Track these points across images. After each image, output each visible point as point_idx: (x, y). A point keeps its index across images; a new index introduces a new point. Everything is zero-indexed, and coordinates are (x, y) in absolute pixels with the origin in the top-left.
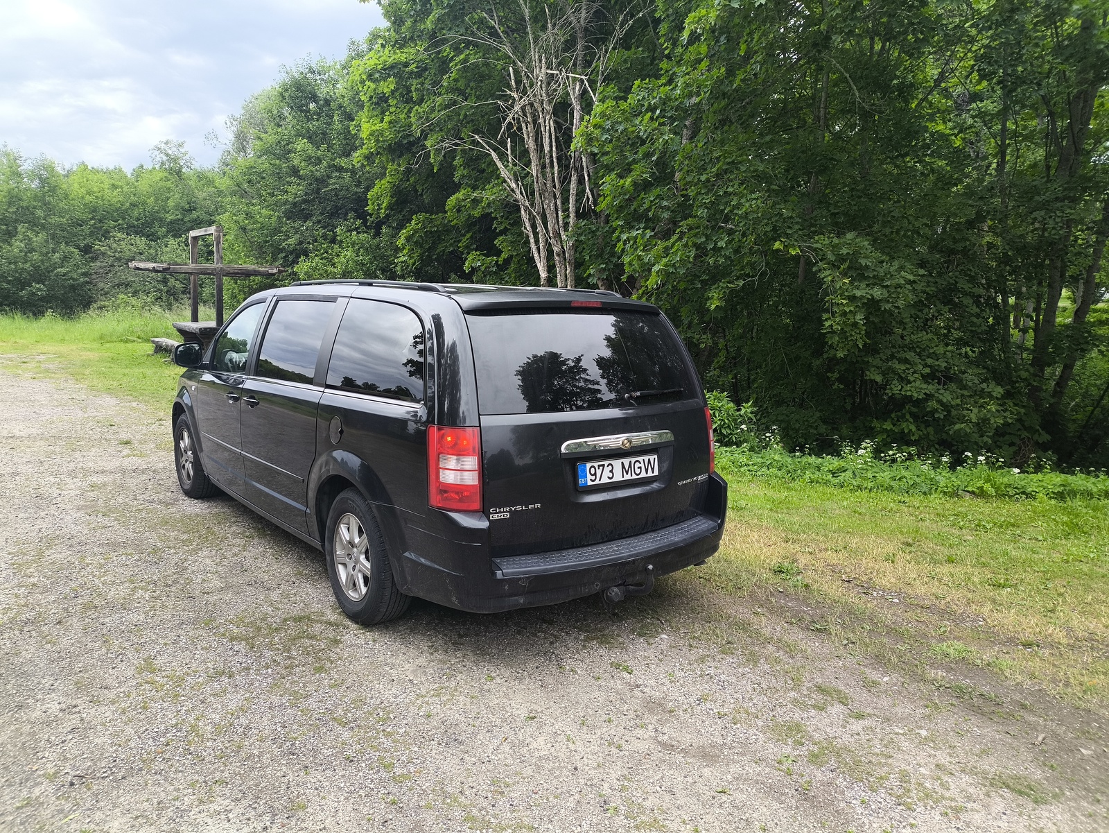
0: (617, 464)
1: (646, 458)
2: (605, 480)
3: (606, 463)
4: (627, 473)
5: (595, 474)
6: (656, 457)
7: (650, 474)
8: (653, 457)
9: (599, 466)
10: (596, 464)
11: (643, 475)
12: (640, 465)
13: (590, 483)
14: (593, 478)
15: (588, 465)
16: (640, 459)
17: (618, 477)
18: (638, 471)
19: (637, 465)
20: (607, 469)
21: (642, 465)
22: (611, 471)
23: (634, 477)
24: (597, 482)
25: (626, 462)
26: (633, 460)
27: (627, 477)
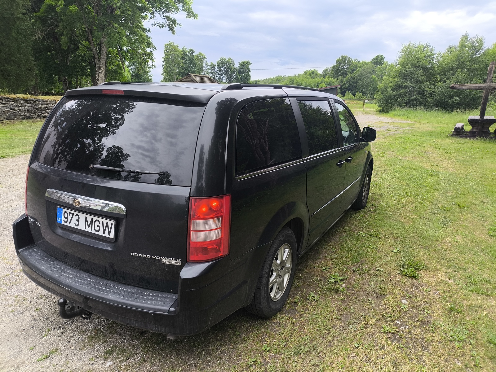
0: (82, 216)
1: (105, 221)
2: (72, 225)
3: (75, 213)
4: (89, 227)
5: (67, 218)
6: (114, 223)
7: (106, 235)
8: (112, 223)
9: (70, 213)
10: (68, 211)
11: (101, 233)
12: (99, 225)
13: (63, 223)
14: (66, 220)
15: (64, 210)
16: (101, 220)
17: (82, 227)
18: (97, 229)
19: (97, 223)
20: (75, 218)
21: (101, 225)
22: (78, 220)
23: (93, 232)
24: (67, 224)
25: (89, 218)
26: (95, 218)
27: (88, 230)
